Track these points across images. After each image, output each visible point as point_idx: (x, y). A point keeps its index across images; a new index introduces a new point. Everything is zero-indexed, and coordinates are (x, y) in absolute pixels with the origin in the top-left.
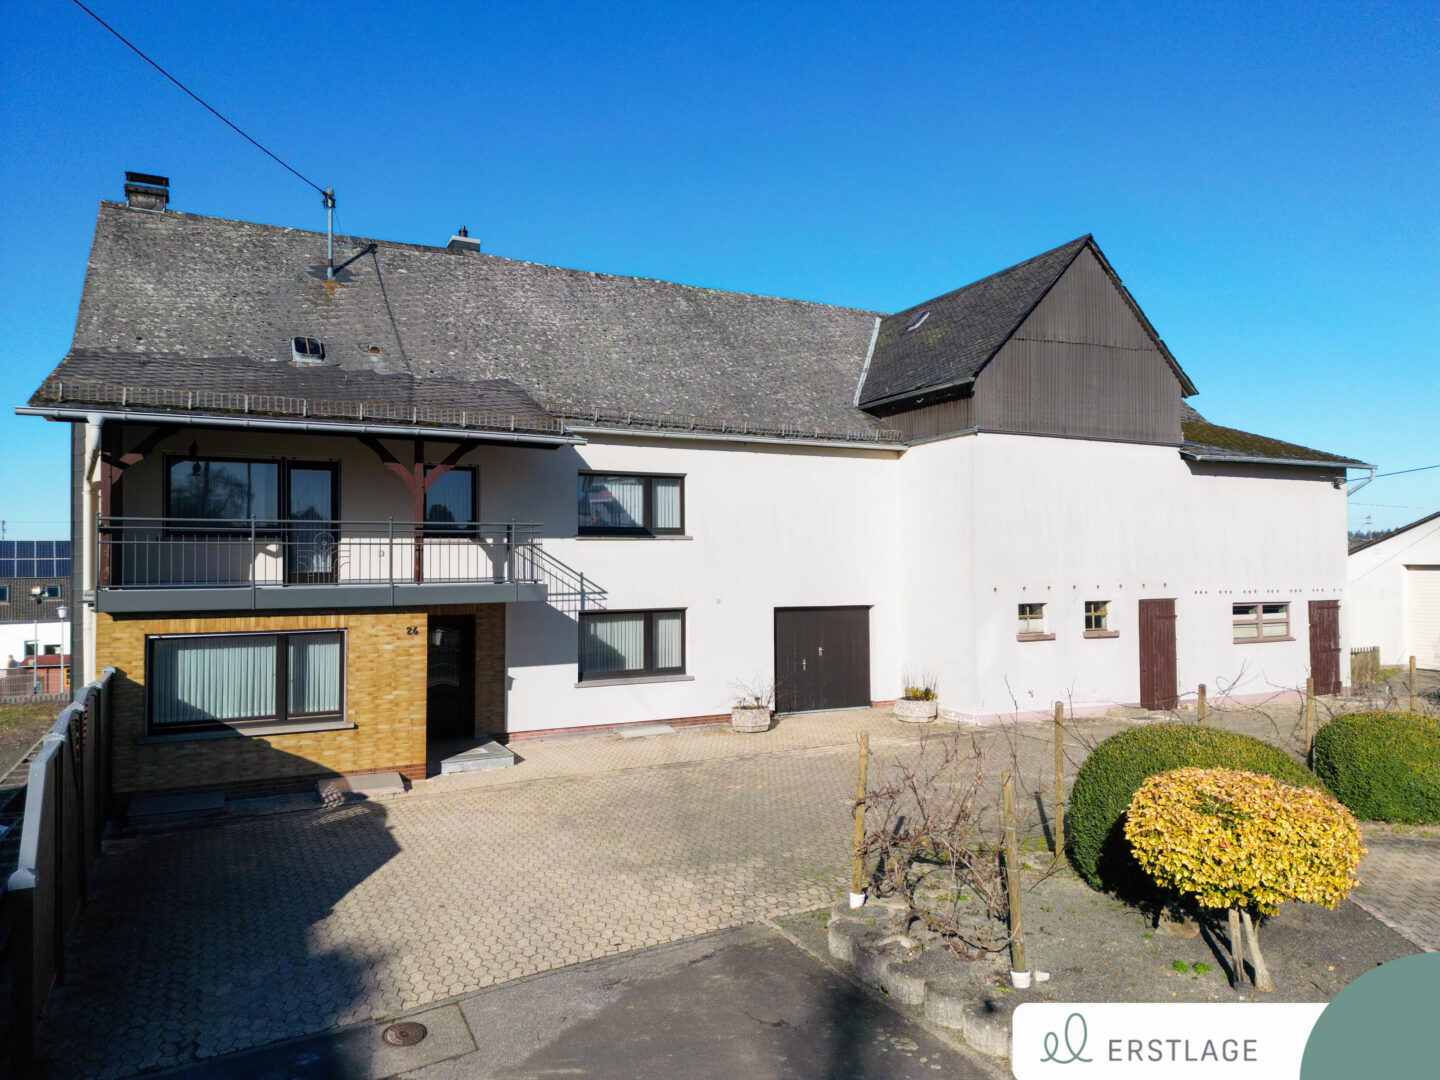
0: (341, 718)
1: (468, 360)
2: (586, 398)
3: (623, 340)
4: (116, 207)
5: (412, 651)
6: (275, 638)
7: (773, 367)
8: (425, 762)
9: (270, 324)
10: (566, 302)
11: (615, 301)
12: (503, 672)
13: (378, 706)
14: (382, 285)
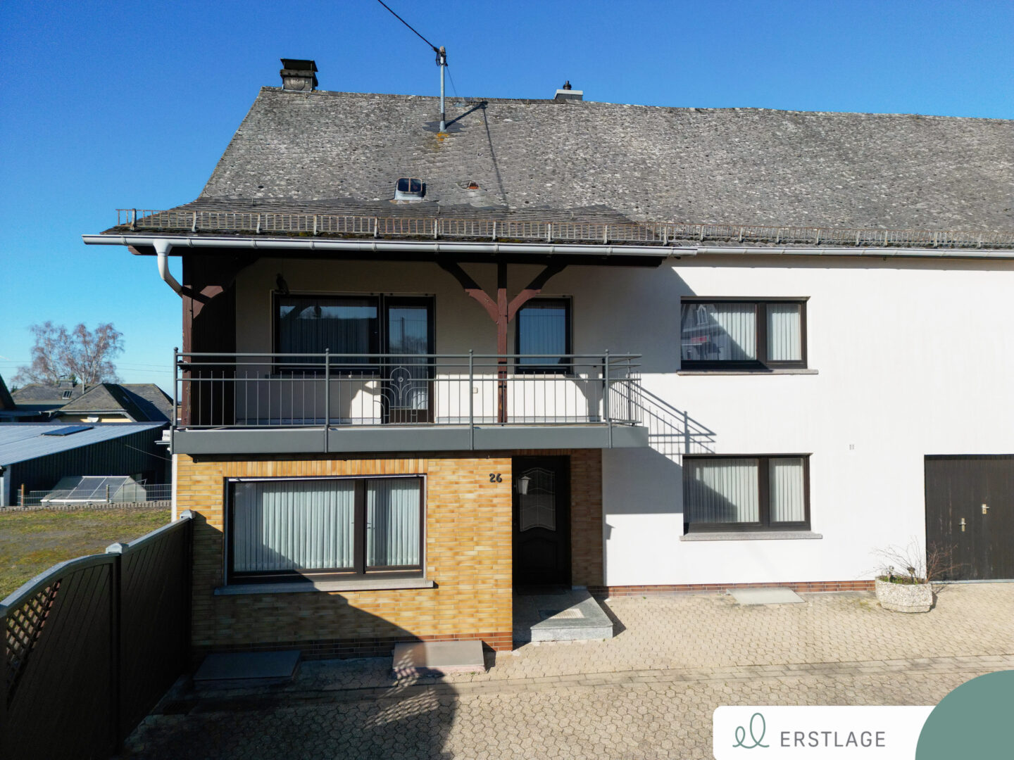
0: (420, 575)
1: (565, 189)
2: (689, 218)
3: (728, 164)
4: (274, 91)
5: (495, 501)
6: (354, 482)
7: (904, 178)
8: (511, 631)
9: (380, 170)
10: (666, 134)
11: (716, 130)
12: (600, 519)
13: (459, 563)
14: (488, 132)
